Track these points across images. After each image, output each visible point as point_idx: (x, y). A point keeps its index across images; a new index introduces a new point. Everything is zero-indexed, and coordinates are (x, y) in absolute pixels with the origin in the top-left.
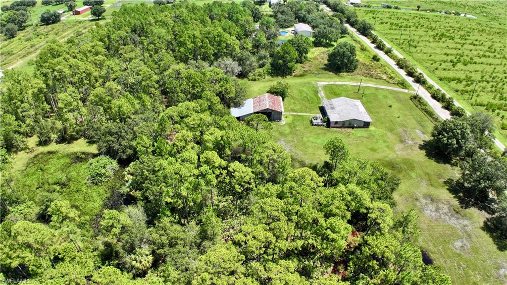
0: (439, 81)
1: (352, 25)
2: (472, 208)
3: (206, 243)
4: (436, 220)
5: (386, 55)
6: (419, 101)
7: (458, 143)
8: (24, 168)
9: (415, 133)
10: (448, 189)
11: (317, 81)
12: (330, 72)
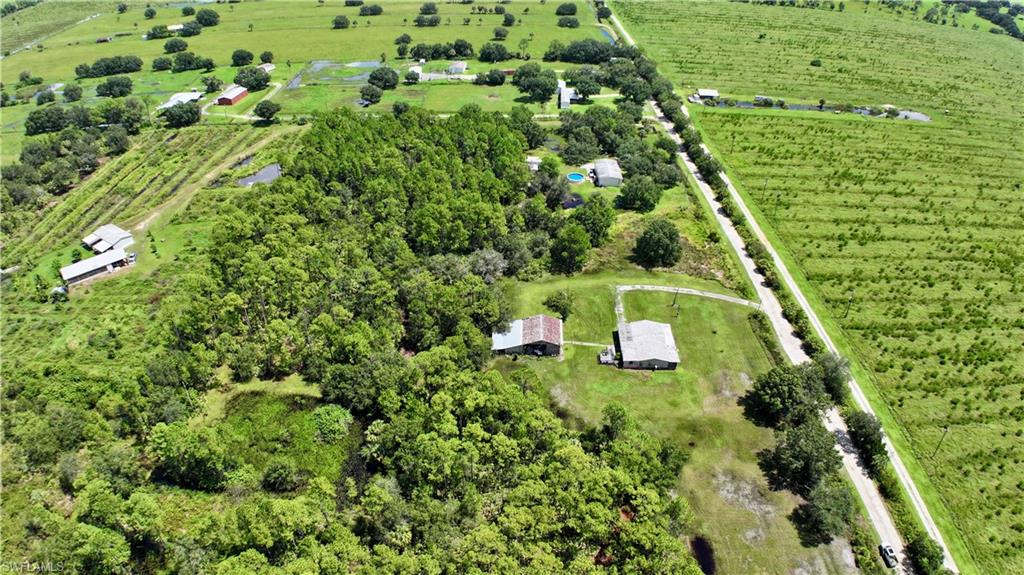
0: (805, 283)
1: (693, 158)
2: (784, 491)
3: (467, 521)
4: (732, 504)
5: (733, 228)
6: (760, 321)
7: (783, 403)
8: (224, 416)
9: (739, 378)
10: (759, 464)
11: (617, 284)
12: (638, 264)
